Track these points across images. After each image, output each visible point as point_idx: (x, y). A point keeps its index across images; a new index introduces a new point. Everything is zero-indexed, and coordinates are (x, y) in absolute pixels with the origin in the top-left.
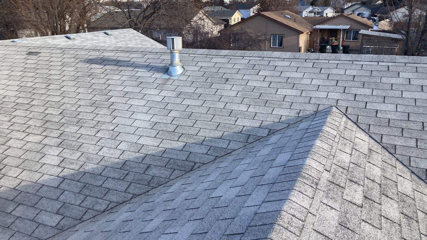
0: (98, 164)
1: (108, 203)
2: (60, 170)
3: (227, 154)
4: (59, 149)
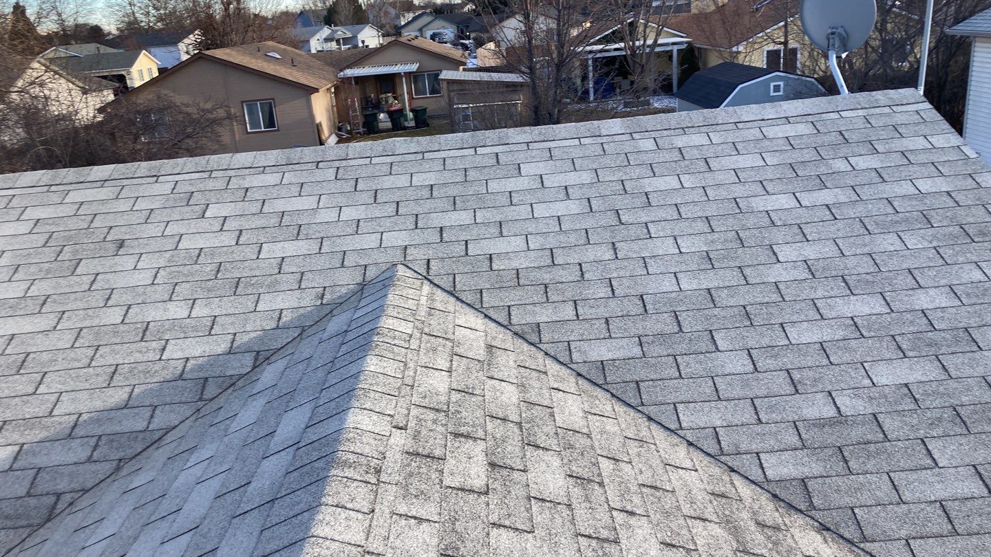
3: (152, 444)
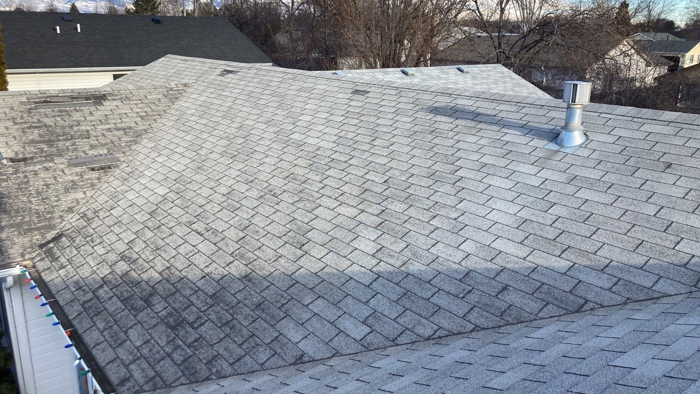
0: (428, 265)
1: (436, 327)
2: (375, 261)
3: (651, 299)
4: (378, 231)
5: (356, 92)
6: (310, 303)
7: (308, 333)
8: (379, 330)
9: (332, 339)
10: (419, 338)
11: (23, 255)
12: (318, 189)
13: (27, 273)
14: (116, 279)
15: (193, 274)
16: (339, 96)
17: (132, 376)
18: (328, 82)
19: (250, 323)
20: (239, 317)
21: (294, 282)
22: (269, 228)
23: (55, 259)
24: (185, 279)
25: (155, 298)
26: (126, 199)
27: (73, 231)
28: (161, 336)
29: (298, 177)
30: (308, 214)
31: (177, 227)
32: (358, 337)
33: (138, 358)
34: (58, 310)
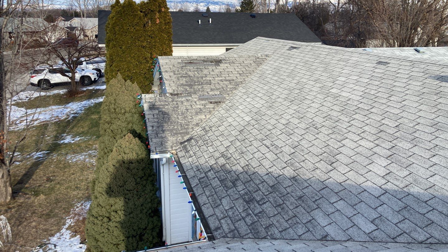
0: (426, 190)
1: (428, 236)
2: (384, 181)
4: (388, 161)
5: (380, 63)
6: (335, 202)
7: (332, 221)
8: (383, 229)
9: (348, 229)
10: (413, 241)
11: (172, 147)
12: (346, 127)
13: (173, 157)
14: (218, 167)
15: (262, 171)
16: (367, 65)
17: (222, 226)
18: (360, 55)
19: (294, 208)
20: (287, 203)
21: (325, 186)
22: (311, 149)
23: (188, 152)
24: (256, 173)
25: (238, 182)
26: (227, 122)
27: (198, 137)
28: (240, 206)
29: (333, 118)
30: (338, 143)
31: (254, 141)
32: (367, 232)
33: (226, 217)
34: (187, 181)
